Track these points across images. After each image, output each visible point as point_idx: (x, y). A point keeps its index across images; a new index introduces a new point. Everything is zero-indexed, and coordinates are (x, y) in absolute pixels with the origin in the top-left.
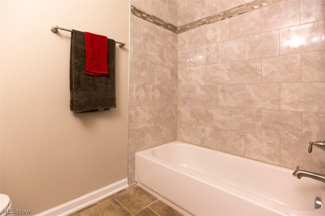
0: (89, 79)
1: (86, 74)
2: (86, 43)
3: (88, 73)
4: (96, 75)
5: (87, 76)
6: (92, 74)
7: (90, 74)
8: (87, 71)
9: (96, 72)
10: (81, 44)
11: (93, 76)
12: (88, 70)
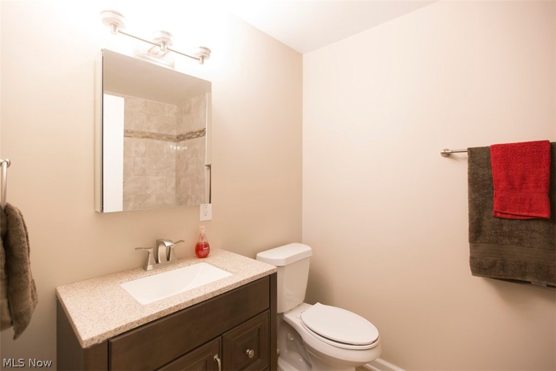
0: (502, 225)
1: (495, 217)
2: (492, 165)
3: (498, 215)
4: (518, 217)
5: (498, 220)
6: (509, 216)
7: (504, 216)
8: (496, 212)
9: (517, 213)
10: (483, 168)
11: (511, 219)
12: (498, 210)
